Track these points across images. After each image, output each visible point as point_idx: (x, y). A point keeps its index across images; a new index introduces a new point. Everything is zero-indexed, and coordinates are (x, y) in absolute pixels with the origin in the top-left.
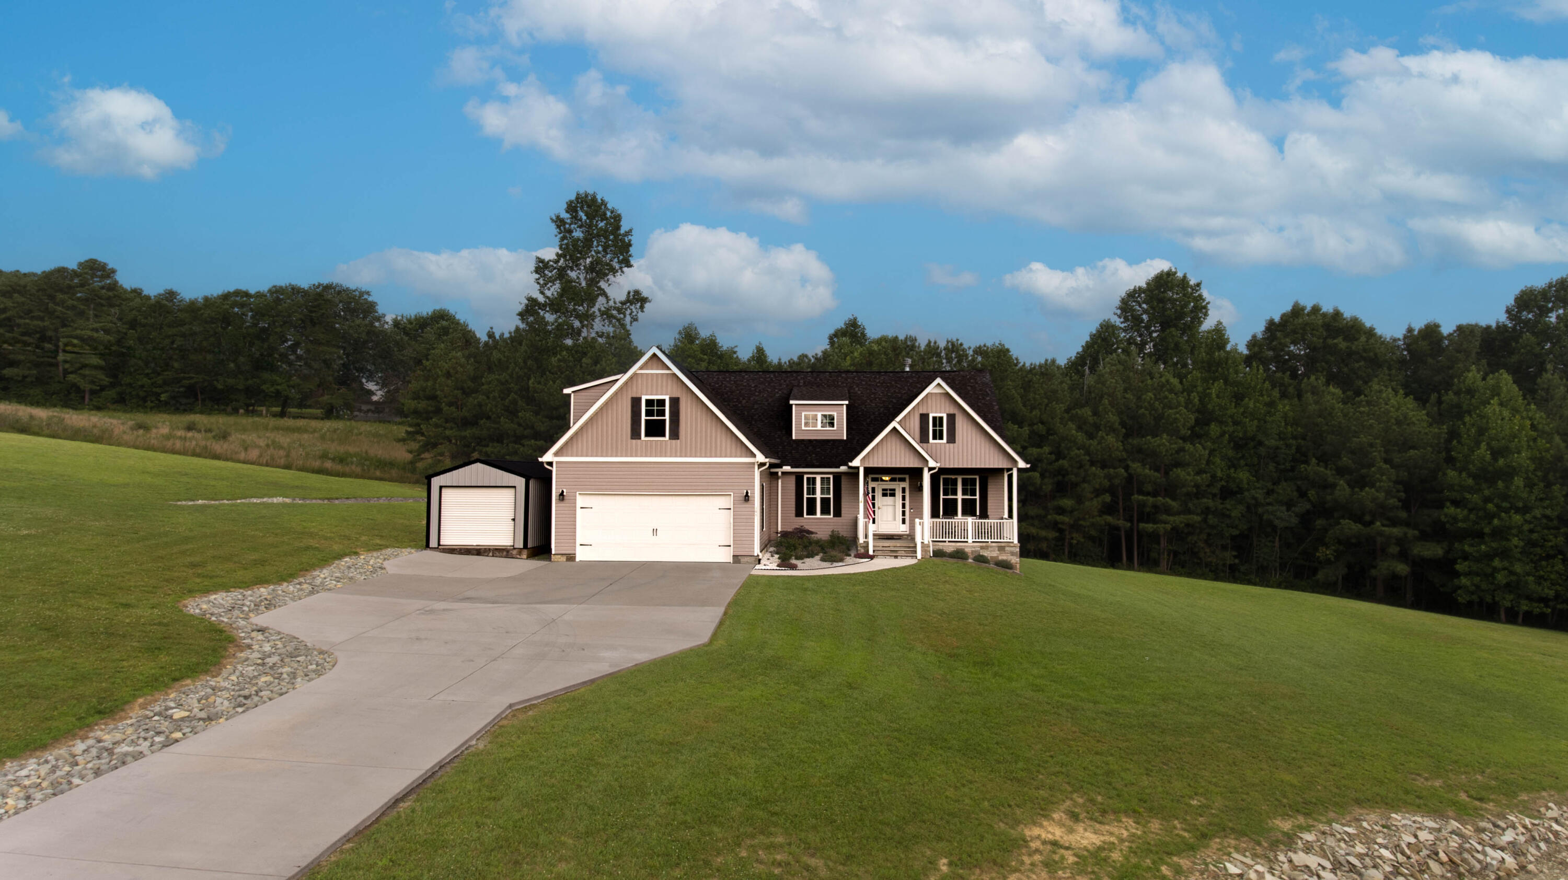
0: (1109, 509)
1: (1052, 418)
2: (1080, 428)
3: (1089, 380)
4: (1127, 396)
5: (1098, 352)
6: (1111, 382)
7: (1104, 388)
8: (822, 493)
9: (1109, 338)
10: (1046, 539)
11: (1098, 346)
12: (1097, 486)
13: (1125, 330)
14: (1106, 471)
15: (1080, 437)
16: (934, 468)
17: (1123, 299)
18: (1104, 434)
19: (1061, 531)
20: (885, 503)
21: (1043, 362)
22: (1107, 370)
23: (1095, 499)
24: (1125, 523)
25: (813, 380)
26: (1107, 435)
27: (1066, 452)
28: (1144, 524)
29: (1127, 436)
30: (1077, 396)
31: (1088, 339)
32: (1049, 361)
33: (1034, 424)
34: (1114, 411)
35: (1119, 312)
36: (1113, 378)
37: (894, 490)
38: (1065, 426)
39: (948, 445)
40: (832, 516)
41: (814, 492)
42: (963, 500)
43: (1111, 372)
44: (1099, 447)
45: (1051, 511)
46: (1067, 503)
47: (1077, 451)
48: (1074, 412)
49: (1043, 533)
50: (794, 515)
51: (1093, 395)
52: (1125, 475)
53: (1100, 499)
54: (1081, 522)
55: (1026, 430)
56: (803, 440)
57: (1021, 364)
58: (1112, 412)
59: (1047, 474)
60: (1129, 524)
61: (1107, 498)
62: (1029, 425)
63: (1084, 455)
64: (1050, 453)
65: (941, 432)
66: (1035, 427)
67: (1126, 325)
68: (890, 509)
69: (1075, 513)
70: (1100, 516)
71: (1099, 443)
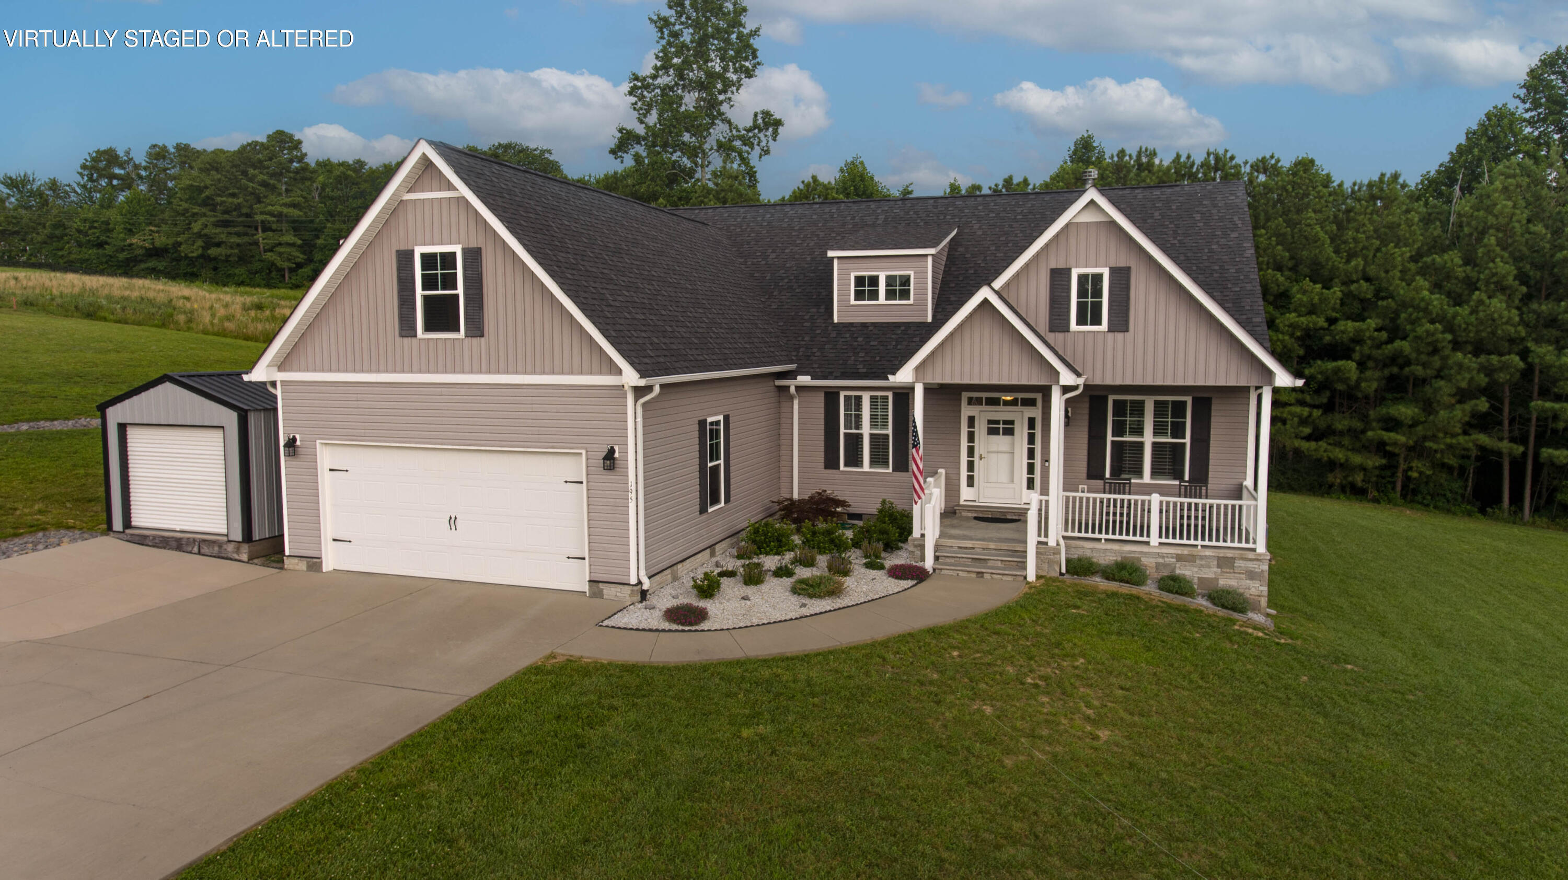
0: (1481, 422)
1: (1387, 272)
2: (1437, 287)
3: (1461, 204)
4: (1532, 228)
5: (1480, 160)
6: (1506, 206)
7: (1490, 217)
8: (873, 424)
9: (1502, 135)
10: (1363, 469)
11: (1481, 151)
12: (1464, 385)
13: (1531, 122)
14: (1483, 358)
15: (1437, 301)
16: (1075, 388)
17: (1532, 71)
18: (1484, 297)
19: (1391, 456)
20: (994, 448)
21: (1376, 178)
22: (1498, 184)
23: (1458, 406)
24: (1515, 446)
25: (902, 213)
26: (1489, 297)
27: (1408, 327)
28: (1550, 451)
29: (1527, 298)
30: (1436, 234)
31: (1462, 140)
32: (1388, 175)
33: (1353, 282)
34: (1506, 255)
35: (1523, 92)
36: (1509, 199)
37: (1012, 422)
38: (1409, 285)
39: (1110, 335)
40: (890, 470)
41: (858, 426)
42: (1155, 445)
43: (1505, 189)
44: (1473, 318)
45: (1374, 424)
46: (1405, 411)
47: (1431, 327)
48: (1428, 260)
49: (1357, 459)
50: (822, 465)
51: (1466, 230)
52: (1521, 365)
53: (1468, 407)
54: (1429, 444)
55: (1337, 292)
56: (852, 324)
57: (1335, 184)
58: (1502, 257)
59: (1371, 364)
60: (1521, 449)
61: (1483, 405)
62: (1344, 283)
63: (1443, 332)
64: (1378, 330)
65: (1097, 307)
66: (1353, 287)
67: (1533, 113)
68: (1005, 458)
69: (1420, 428)
70: (1465, 433)
71: (1474, 311)
